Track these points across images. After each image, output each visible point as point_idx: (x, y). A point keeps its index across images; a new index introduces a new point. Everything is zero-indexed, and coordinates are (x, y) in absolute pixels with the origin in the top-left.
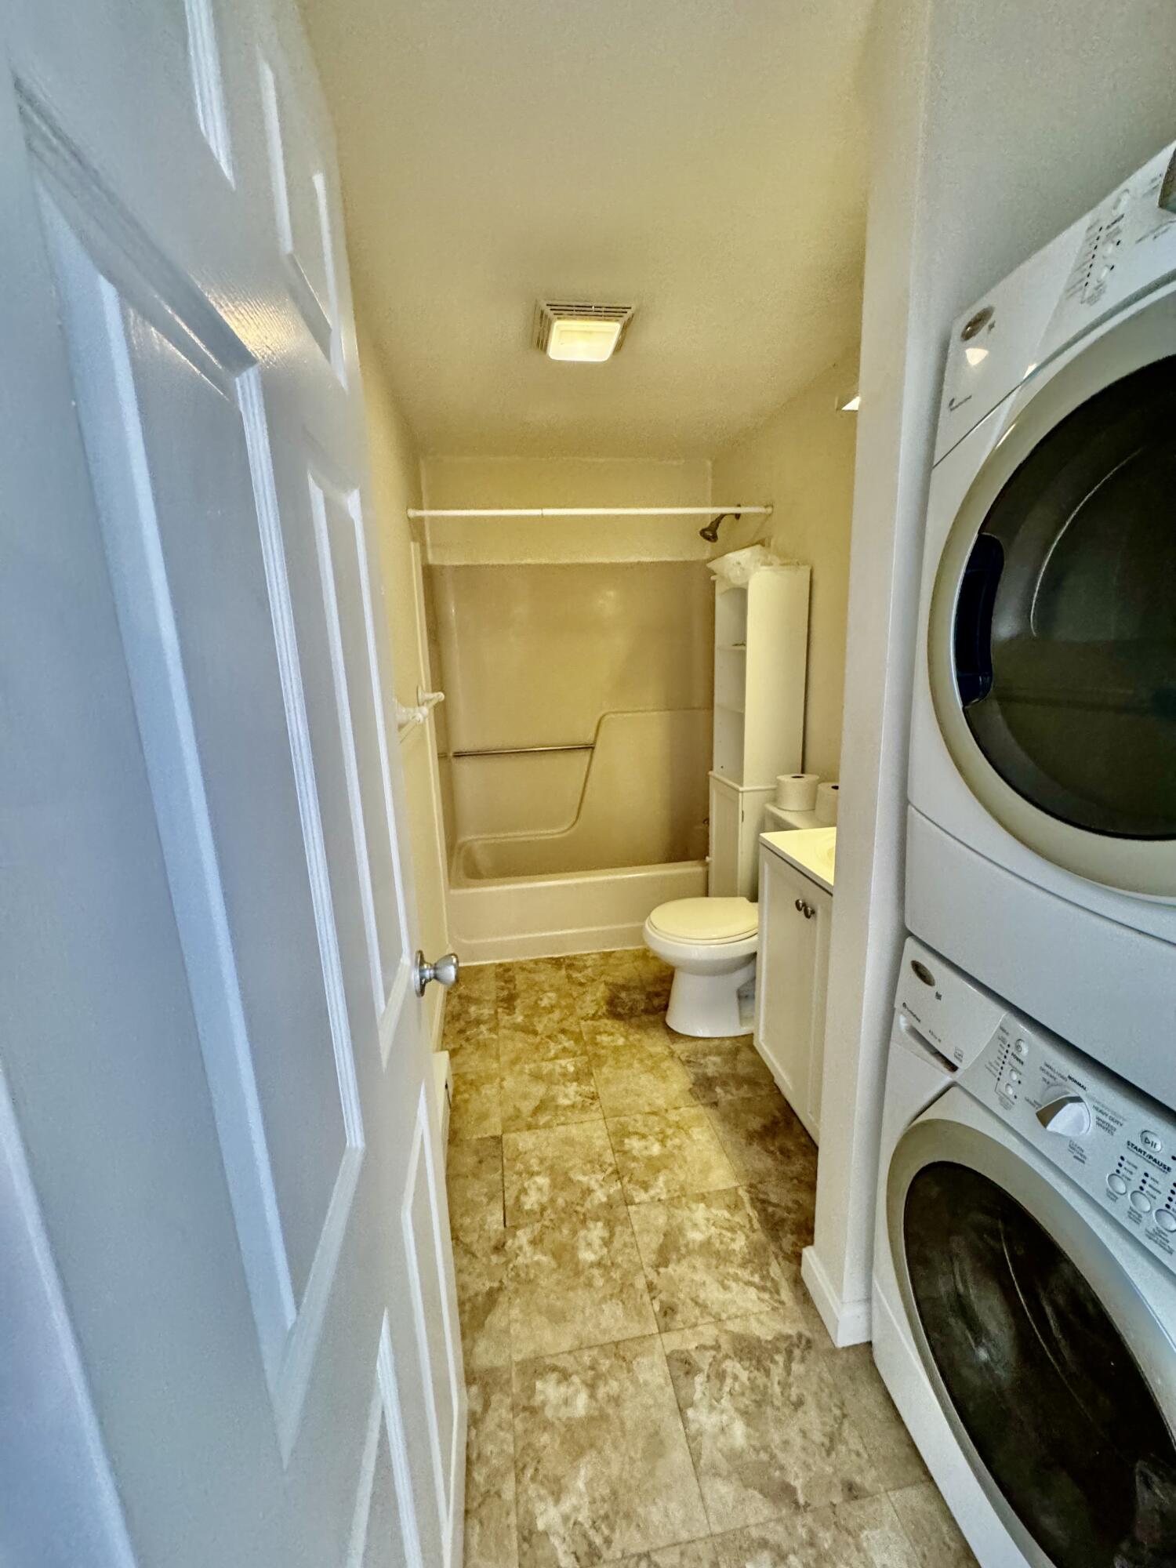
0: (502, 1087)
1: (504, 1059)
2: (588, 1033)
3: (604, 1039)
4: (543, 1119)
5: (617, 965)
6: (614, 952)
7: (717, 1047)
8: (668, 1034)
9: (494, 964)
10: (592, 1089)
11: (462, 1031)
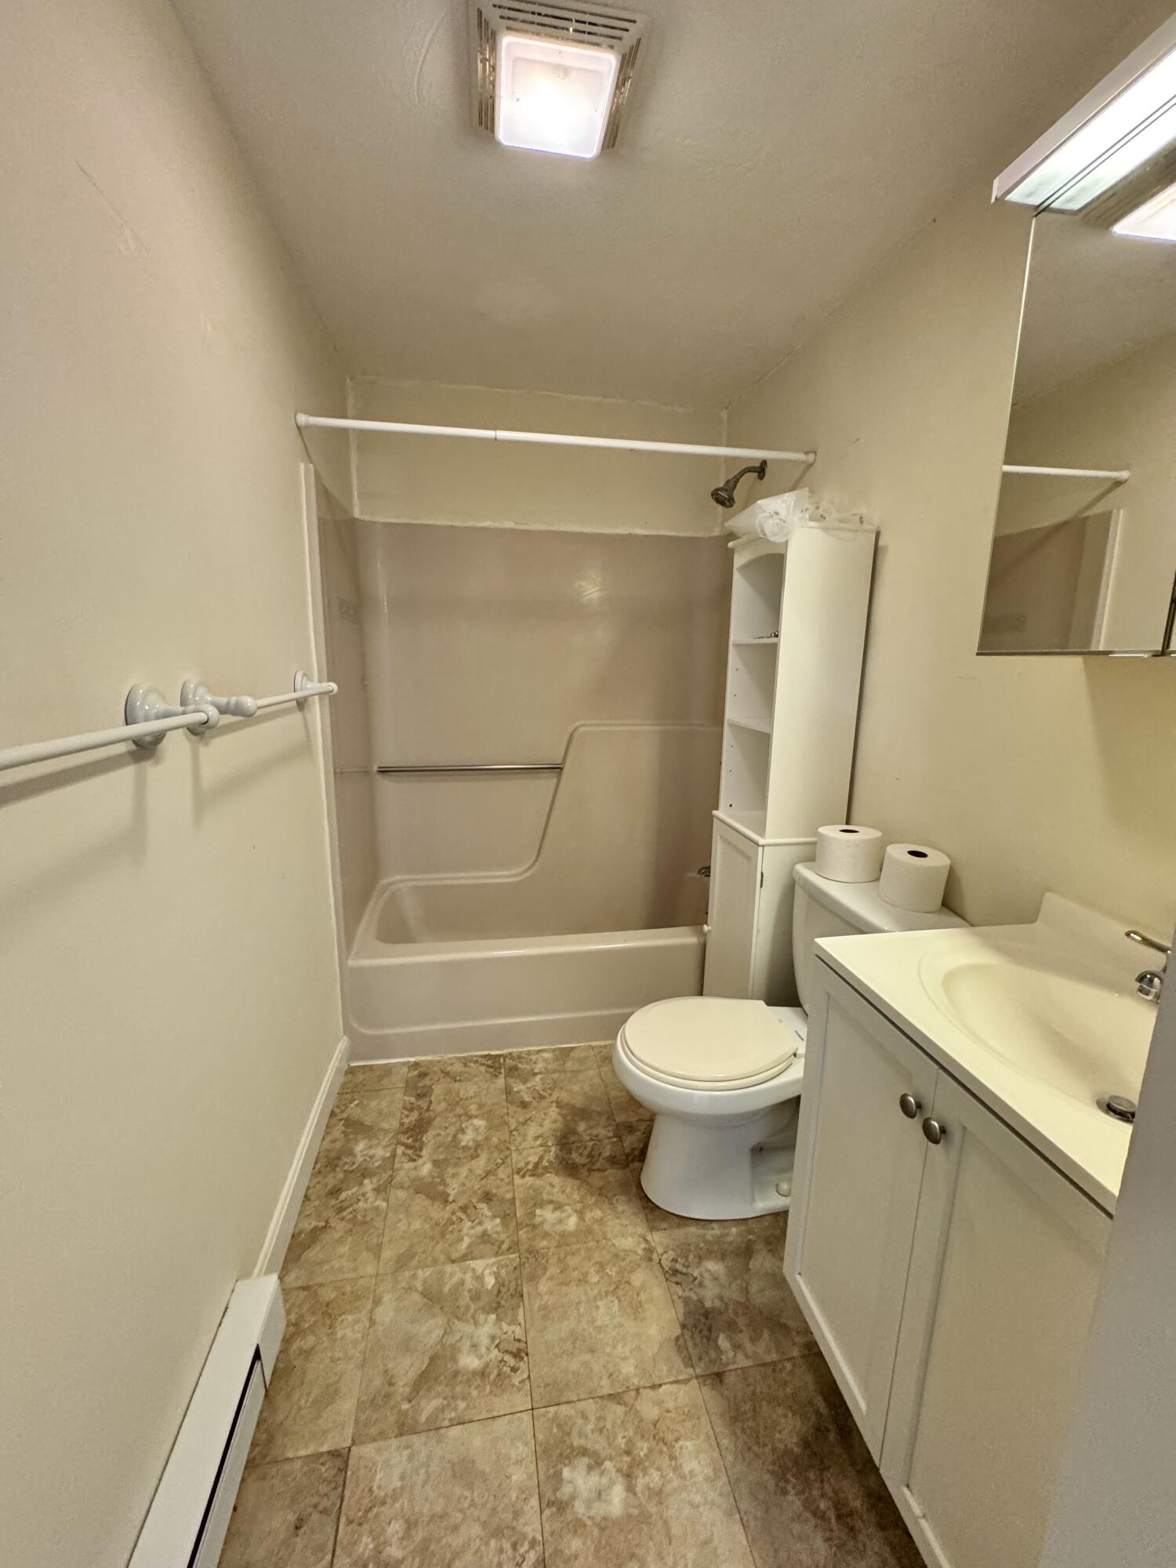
0: (372, 1322)
1: (387, 1253)
2: (524, 1203)
3: (547, 1215)
4: (429, 1406)
5: (576, 1072)
6: (572, 1049)
7: (718, 1240)
8: (644, 1208)
9: (409, 1062)
10: (519, 1332)
11: (335, 1192)
